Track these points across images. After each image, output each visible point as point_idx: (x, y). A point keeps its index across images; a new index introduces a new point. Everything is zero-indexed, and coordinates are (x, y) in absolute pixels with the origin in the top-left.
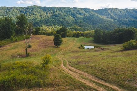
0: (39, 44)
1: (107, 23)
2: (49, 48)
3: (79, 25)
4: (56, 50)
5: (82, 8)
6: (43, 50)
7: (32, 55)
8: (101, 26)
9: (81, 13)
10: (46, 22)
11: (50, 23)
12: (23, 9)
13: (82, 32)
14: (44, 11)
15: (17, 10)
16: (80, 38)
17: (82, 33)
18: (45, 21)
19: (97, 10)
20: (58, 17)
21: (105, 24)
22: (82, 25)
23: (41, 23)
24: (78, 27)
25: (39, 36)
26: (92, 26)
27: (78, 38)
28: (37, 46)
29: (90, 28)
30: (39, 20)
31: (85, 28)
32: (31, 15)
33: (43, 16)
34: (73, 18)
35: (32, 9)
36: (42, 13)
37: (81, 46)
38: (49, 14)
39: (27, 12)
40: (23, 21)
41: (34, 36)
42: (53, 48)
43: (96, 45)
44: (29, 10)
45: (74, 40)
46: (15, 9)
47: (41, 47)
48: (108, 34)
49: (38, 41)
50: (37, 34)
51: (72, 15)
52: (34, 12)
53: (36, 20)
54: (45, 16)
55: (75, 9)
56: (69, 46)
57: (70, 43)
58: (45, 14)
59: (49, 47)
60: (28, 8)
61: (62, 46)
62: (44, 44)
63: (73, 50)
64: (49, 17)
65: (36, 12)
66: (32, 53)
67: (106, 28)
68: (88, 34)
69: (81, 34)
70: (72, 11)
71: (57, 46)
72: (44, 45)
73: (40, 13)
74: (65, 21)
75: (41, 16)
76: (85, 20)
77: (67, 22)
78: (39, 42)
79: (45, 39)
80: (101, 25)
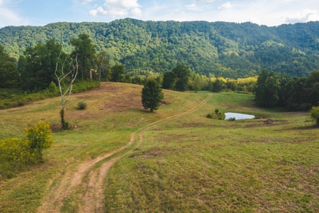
0: (108, 102)
1: (300, 60)
2: (128, 113)
3: (226, 62)
4: (142, 117)
5: (236, 24)
6: (111, 115)
7: (78, 127)
8: (283, 67)
9: (234, 35)
10: (151, 56)
11: (158, 59)
12: (103, 26)
13: (232, 80)
14: (147, 32)
15: (89, 30)
16: (223, 94)
17: (230, 83)
18: (149, 53)
19: (274, 27)
20: (178, 44)
21: (295, 62)
22: (235, 65)
23: (139, 57)
24: (225, 69)
25: (119, 86)
26: (259, 67)
27: (216, 94)
28: (102, 106)
29: (255, 71)
30: (136, 50)
31: (242, 70)
32: (117, 39)
33: (144, 43)
34: (213, 47)
35: (122, 26)
36: (143, 36)
37: (217, 111)
38: (157, 38)
39: (109, 33)
40: (85, 49)
41: (108, 85)
42: (138, 114)
43: (259, 111)
44: (114, 29)
45: (205, 98)
46: (84, 27)
47: (110, 109)
48: (292, 86)
49: (112, 95)
50: (115, 81)
51: (213, 39)
52: (126, 33)
53: (128, 51)
54: (148, 42)
55: (218, 25)
56: (184, 111)
57: (189, 103)
58: (149, 37)
59: (130, 110)
60: (112, 25)
61: (161, 110)
62: (121, 104)
63: (189, 121)
64: (158, 45)
65: (128, 33)
66: (82, 123)
67: (297, 71)
68: (245, 84)
69: (227, 84)
70: (212, 31)
71: (149, 109)
72: (121, 106)
73: (138, 34)
74: (194, 53)
75: (139, 41)
76: (242, 50)
77: (199, 56)
78: (112, 99)
79: (130, 92)
80: (284, 63)
